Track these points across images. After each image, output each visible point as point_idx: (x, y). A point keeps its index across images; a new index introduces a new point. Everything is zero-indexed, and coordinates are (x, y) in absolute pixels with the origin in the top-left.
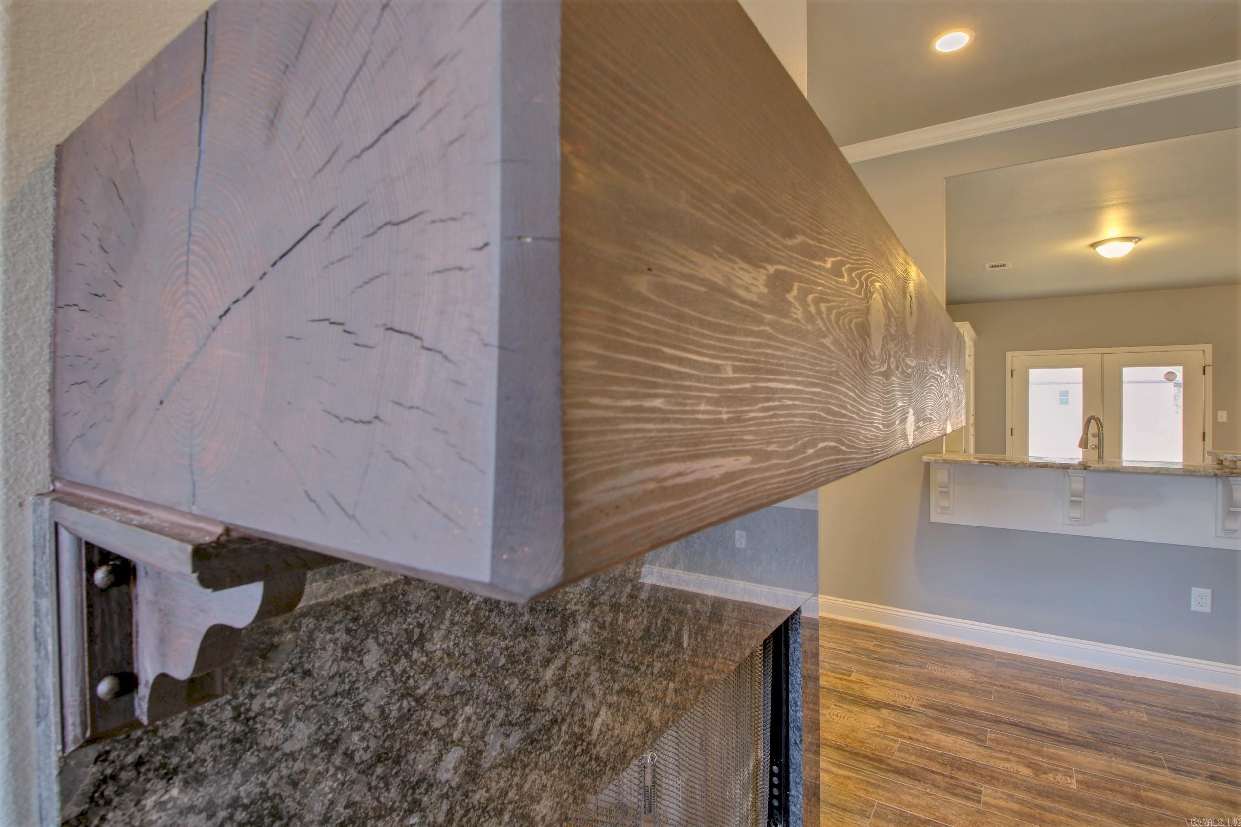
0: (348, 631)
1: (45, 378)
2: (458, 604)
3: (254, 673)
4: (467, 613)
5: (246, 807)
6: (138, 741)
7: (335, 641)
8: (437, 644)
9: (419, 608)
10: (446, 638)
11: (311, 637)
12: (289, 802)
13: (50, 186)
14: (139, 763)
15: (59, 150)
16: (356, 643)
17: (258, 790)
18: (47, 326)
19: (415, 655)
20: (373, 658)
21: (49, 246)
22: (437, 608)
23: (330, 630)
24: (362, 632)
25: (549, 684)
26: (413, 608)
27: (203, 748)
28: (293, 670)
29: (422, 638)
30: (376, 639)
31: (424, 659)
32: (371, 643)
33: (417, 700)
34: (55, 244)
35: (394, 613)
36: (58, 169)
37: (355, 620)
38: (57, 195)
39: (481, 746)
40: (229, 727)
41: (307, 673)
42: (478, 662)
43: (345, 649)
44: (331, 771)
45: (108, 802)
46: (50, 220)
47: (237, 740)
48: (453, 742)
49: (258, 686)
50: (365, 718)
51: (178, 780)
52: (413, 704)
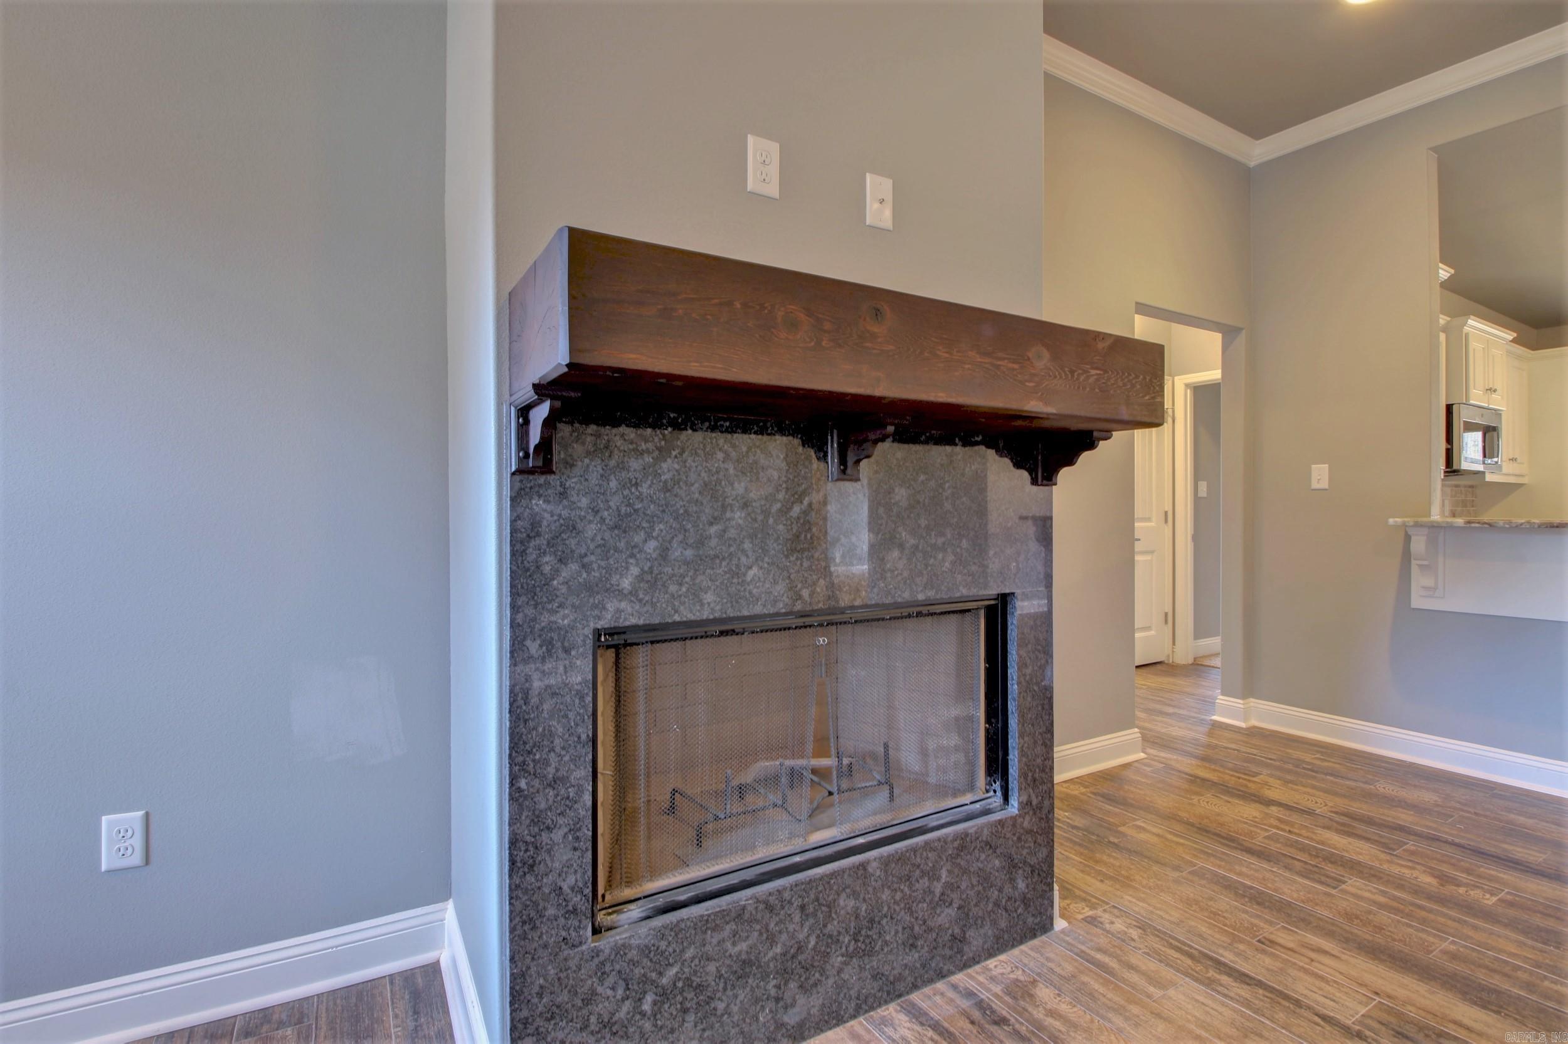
0: (603, 469)
1: (508, 365)
2: (655, 476)
3: (567, 472)
4: (660, 481)
5: (564, 519)
6: (531, 480)
7: (597, 471)
8: (644, 489)
9: (635, 471)
10: (650, 486)
11: (588, 466)
12: (579, 525)
13: (508, 305)
14: (531, 488)
15: (510, 293)
16: (606, 475)
17: (568, 515)
18: (508, 349)
19: (633, 490)
20: (613, 484)
21: (508, 325)
22: (644, 474)
23: (595, 466)
24: (608, 472)
25: (713, 536)
26: (632, 469)
27: (550, 491)
28: (581, 476)
29: (636, 484)
30: (615, 477)
31: (638, 493)
32: (612, 477)
33: (635, 510)
34: (510, 324)
35: (623, 468)
36: (510, 300)
37: (606, 466)
38: (510, 308)
39: (669, 546)
40: (558, 488)
41: (586, 480)
42: (667, 505)
43: (602, 476)
44: (595, 522)
45: (522, 496)
46: (508, 316)
47: (561, 494)
48: (653, 537)
49: (568, 477)
50: (610, 507)
51: (542, 499)
52: (632, 511)
